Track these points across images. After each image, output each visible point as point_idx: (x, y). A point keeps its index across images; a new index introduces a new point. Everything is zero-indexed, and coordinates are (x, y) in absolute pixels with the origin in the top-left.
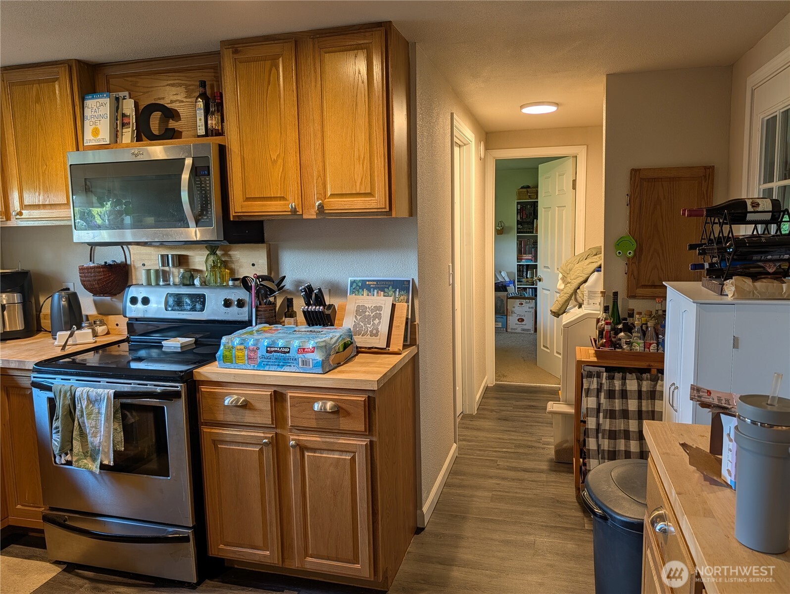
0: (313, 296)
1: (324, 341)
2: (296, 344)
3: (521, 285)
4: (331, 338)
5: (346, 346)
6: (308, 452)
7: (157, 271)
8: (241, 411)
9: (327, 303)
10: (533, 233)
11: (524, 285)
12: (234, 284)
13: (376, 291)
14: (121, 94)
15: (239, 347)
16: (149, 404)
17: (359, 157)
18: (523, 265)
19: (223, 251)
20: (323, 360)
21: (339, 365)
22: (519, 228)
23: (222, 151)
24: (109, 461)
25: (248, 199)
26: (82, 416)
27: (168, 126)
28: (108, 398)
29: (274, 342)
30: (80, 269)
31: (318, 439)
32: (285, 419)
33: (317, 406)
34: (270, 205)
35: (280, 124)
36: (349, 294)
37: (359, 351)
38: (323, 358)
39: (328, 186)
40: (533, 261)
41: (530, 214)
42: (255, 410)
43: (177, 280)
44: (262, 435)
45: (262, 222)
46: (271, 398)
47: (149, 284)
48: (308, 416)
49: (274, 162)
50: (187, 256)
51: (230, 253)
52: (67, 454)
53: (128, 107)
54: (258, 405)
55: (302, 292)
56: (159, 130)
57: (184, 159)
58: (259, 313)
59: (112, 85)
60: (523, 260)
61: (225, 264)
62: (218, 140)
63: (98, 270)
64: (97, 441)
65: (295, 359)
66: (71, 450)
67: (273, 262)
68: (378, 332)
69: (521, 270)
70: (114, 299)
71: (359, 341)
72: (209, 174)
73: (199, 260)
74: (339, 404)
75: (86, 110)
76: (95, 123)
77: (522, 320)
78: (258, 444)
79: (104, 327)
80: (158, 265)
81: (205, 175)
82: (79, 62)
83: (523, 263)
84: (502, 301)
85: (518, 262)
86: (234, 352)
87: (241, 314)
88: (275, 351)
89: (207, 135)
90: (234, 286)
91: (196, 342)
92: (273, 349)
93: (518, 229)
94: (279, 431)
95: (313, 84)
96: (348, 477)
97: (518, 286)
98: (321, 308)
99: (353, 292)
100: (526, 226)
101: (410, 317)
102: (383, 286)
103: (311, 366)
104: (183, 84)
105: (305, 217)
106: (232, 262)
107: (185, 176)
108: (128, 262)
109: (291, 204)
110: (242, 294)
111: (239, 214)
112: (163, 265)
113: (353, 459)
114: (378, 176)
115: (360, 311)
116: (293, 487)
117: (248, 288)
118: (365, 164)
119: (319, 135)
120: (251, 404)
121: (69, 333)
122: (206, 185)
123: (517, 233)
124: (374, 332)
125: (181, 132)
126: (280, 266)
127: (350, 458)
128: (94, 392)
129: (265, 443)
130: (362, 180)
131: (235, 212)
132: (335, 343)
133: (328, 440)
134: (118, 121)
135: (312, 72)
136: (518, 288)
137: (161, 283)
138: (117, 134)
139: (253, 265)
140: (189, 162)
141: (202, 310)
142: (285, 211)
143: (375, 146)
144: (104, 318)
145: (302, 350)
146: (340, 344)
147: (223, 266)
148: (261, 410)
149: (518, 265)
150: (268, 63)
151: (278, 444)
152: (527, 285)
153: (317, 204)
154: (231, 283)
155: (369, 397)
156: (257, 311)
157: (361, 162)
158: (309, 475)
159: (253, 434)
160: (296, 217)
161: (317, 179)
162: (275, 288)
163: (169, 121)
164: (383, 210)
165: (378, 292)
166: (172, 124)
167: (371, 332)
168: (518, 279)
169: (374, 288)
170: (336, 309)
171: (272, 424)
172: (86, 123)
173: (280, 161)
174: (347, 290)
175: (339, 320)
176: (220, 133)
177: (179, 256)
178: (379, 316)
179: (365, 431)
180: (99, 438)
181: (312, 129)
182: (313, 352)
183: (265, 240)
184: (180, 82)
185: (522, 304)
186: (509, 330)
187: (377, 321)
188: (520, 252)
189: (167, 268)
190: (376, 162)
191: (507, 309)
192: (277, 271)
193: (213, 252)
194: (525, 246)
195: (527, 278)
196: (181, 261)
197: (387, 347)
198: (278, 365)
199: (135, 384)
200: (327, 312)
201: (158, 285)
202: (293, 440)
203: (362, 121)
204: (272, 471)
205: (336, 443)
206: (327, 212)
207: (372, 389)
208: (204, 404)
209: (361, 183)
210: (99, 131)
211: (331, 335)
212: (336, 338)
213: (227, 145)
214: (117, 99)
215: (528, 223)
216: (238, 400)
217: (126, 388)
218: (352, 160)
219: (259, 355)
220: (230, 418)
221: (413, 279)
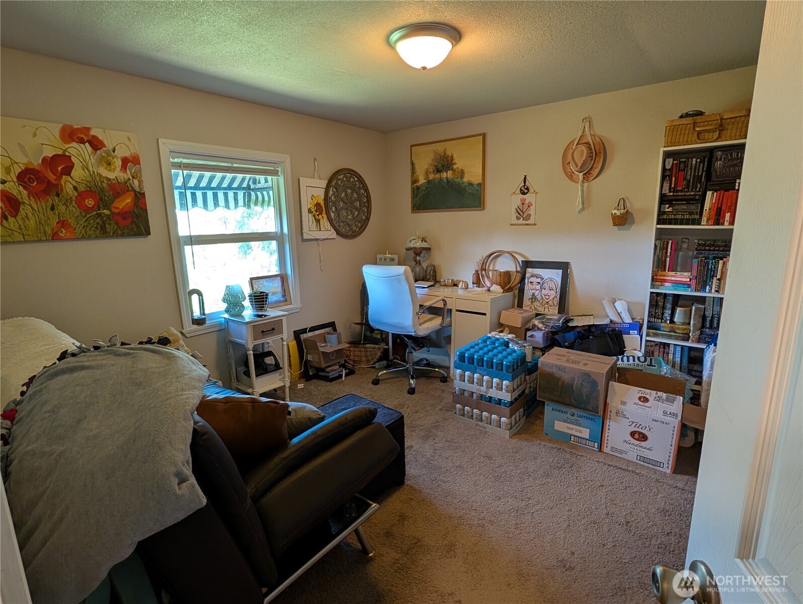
3: (656, 335)
10: (699, 224)
11: (663, 336)
18: (665, 295)
22: (664, 213)
40: (693, 286)
41: (698, 179)
60: (666, 284)
69: (661, 304)
77: (644, 438)
83: (667, 289)
84: (594, 384)
85: (653, 286)
93: (661, 213)
97: (648, 338)
100: (684, 207)
123: (658, 223)
136: (647, 341)
149: (652, 293)
152: (669, 337)
168: (649, 322)
185: (646, 400)
186: (605, 450)
188: (660, 265)
191: (606, 404)
194: (675, 250)
195: (672, 321)
215: (689, 201)
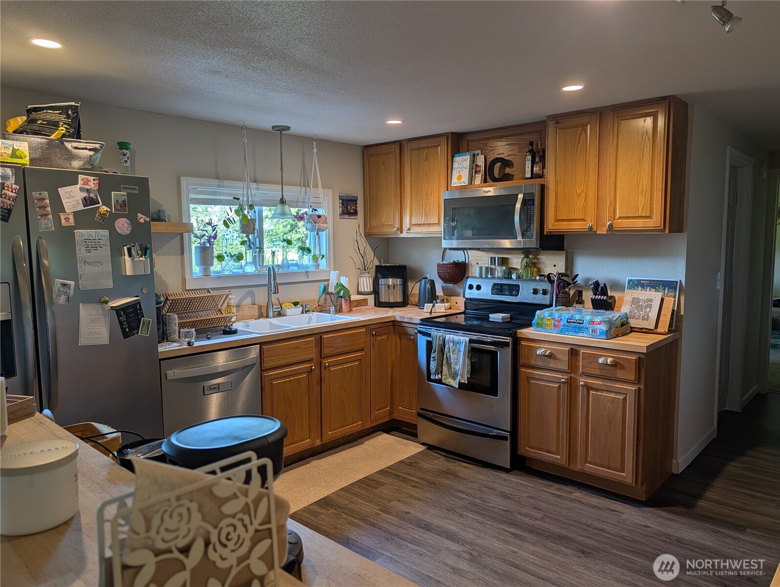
0: (600, 289)
1: (608, 318)
2: (588, 318)
4: (613, 317)
5: (623, 325)
6: (592, 391)
7: (487, 268)
8: (548, 359)
9: (609, 295)
12: (540, 278)
13: (648, 288)
14: (476, 152)
15: (548, 318)
16: (488, 349)
17: (642, 191)
19: (534, 255)
20: (607, 330)
21: (617, 336)
23: (543, 188)
24: (465, 381)
25: (558, 220)
26: (449, 352)
27: (505, 172)
28: (466, 343)
29: (572, 316)
30: (438, 265)
31: (600, 383)
32: (577, 368)
33: (601, 361)
34: (574, 224)
35: (585, 170)
36: (626, 289)
37: (632, 330)
38: (607, 329)
39: (618, 211)
42: (557, 359)
43: (500, 275)
44: (561, 376)
45: (563, 235)
46: (569, 352)
47: (481, 277)
48: (594, 367)
49: (579, 195)
50: (508, 258)
51: (538, 257)
52: (439, 374)
53: (480, 160)
54: (559, 356)
55: (592, 285)
56: (499, 175)
57: (518, 194)
58: (558, 299)
59: (471, 146)
61: (535, 265)
62: (540, 181)
63: (449, 266)
64: (457, 368)
65: (587, 328)
66: (442, 372)
67: (569, 264)
68: (648, 317)
70: (455, 286)
71: (633, 323)
72: (533, 204)
73: (517, 261)
74: (617, 360)
75: (454, 163)
76: (459, 172)
78: (557, 382)
79: (448, 304)
80: (488, 265)
81: (530, 205)
82: (452, 133)
86: (544, 321)
87: (545, 299)
88: (573, 322)
89: (532, 177)
90: (540, 280)
91: (510, 317)
92: (572, 321)
94: (572, 375)
95: (611, 141)
96: (620, 411)
98: (605, 297)
99: (630, 288)
101: (676, 309)
102: (654, 285)
103: (598, 334)
104: (517, 144)
105: (598, 232)
106: (540, 263)
107: (518, 206)
108: (467, 262)
109: (589, 224)
110: (547, 286)
111: (551, 230)
112: (491, 264)
113: (625, 399)
114: (656, 204)
115: (635, 301)
116: (580, 413)
117: (551, 282)
118: (647, 196)
119: (613, 176)
120: (555, 355)
121: (432, 304)
122: (531, 212)
124: (646, 317)
125: (513, 175)
126: (574, 267)
127: (622, 398)
128: (456, 338)
129: (563, 382)
130: (643, 207)
131: (548, 229)
132: (616, 320)
133: (607, 384)
134: (474, 169)
135: (611, 133)
137: (489, 276)
138: (472, 178)
139: (555, 266)
140: (520, 196)
141: (517, 295)
142: (584, 229)
143: (655, 183)
144: (449, 298)
145: (592, 322)
146: (619, 323)
147: (533, 265)
148: (561, 360)
150: (579, 129)
151: (571, 384)
153: (608, 224)
154: (538, 278)
155: (639, 357)
156: (556, 297)
157: (644, 194)
158: (592, 407)
159: (554, 375)
160: (591, 233)
161: (609, 207)
162: (571, 282)
163: (505, 168)
164: (659, 228)
165: (650, 289)
166: (508, 170)
167: (643, 317)
169: (647, 286)
170: (616, 299)
171: (569, 370)
172: (454, 172)
173: (583, 194)
174: (625, 286)
175: (618, 308)
176: (541, 176)
177: (502, 258)
178: (650, 306)
179: (635, 380)
180: (458, 366)
181: (608, 173)
182: (600, 324)
183: (565, 249)
184: (515, 142)
187: (648, 309)
189: (493, 266)
190: (655, 194)
192: (572, 272)
193: (527, 256)
196: (504, 262)
197: (655, 328)
198: (575, 332)
199: (480, 335)
200: (609, 301)
201: (487, 277)
202: (582, 381)
203: (647, 166)
204: (566, 400)
205: (613, 387)
206: (615, 229)
207: (642, 352)
208: (523, 353)
209: (642, 209)
210: (461, 177)
211: (613, 315)
212: (617, 317)
213: (546, 184)
214: (474, 155)
216: (545, 352)
217: (475, 338)
218: (637, 193)
219: (561, 324)
220: (540, 363)
221: (680, 281)
